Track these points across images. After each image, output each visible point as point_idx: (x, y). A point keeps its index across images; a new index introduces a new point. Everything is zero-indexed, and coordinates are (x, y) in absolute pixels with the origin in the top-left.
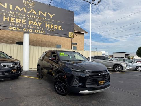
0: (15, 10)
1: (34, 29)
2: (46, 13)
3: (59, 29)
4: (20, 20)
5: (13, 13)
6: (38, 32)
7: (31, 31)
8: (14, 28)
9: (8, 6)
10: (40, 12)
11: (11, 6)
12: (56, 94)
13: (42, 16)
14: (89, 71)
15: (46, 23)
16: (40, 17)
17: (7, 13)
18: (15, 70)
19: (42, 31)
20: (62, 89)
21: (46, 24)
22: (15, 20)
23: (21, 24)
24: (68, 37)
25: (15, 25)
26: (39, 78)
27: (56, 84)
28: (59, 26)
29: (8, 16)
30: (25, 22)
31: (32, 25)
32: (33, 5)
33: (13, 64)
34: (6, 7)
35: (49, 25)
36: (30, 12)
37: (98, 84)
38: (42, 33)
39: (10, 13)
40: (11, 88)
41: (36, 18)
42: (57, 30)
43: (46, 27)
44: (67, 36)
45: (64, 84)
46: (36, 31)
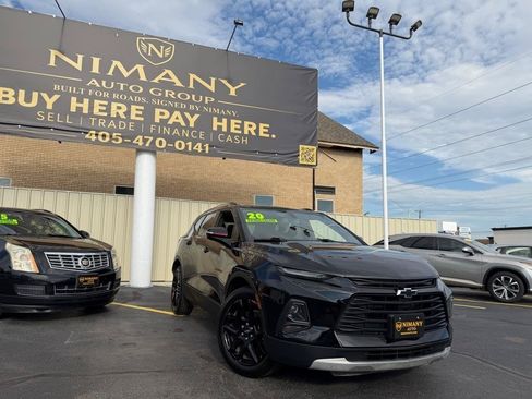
0: (110, 73)
1: (171, 139)
2: (213, 80)
3: (261, 134)
4: (124, 108)
5: (101, 84)
6: (187, 146)
7: (161, 143)
8: (104, 136)
9: (87, 64)
10: (192, 77)
11: (96, 61)
12: (224, 370)
13: (200, 90)
15: (216, 115)
16: (193, 96)
17: (83, 84)
18: (91, 280)
19: (199, 144)
20: (245, 351)
21: (215, 119)
22: (108, 109)
23: (128, 120)
24: (297, 164)
25: (107, 124)
27: (225, 329)
28: (262, 125)
29: (86, 95)
30: (140, 113)
31: (164, 122)
32: (169, 56)
33: (86, 258)
34: (79, 66)
35: (225, 120)
36: (160, 77)
37: (389, 334)
38: (200, 150)
39: (93, 87)
40: (67, 342)
41: (177, 100)
42: (253, 139)
43: (215, 128)
44: (291, 159)
45: (253, 332)
46: (180, 145)
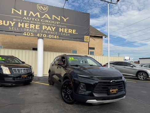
0: (30, 15)
1: (47, 35)
2: (59, 17)
3: (73, 33)
4: (34, 26)
5: (27, 19)
6: (52, 36)
7: (45, 36)
8: (28, 34)
9: (23, 13)
10: (53, 16)
11: (25, 12)
12: (63, 102)
13: (56, 20)
14: (97, 77)
15: (60, 27)
16: (54, 22)
17: (22, 19)
18: (26, 76)
19: (56, 36)
20: (68, 97)
21: (60, 28)
22: (29, 26)
23: (35, 29)
24: (83, 41)
25: (29, 30)
26: (50, 84)
27: (63, 91)
28: (73, 30)
29: (23, 22)
30: (39, 27)
31: (45, 30)
32: (47, 10)
33: (24, 70)
34: (20, 13)
35: (63, 29)
36: (44, 16)
38: (56, 38)
39: (25, 19)
40: (19, 94)
41: (49, 23)
42: (72, 34)
43: (60, 31)
44: (82, 40)
46: (50, 36)
